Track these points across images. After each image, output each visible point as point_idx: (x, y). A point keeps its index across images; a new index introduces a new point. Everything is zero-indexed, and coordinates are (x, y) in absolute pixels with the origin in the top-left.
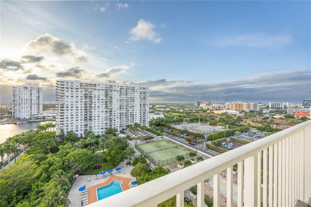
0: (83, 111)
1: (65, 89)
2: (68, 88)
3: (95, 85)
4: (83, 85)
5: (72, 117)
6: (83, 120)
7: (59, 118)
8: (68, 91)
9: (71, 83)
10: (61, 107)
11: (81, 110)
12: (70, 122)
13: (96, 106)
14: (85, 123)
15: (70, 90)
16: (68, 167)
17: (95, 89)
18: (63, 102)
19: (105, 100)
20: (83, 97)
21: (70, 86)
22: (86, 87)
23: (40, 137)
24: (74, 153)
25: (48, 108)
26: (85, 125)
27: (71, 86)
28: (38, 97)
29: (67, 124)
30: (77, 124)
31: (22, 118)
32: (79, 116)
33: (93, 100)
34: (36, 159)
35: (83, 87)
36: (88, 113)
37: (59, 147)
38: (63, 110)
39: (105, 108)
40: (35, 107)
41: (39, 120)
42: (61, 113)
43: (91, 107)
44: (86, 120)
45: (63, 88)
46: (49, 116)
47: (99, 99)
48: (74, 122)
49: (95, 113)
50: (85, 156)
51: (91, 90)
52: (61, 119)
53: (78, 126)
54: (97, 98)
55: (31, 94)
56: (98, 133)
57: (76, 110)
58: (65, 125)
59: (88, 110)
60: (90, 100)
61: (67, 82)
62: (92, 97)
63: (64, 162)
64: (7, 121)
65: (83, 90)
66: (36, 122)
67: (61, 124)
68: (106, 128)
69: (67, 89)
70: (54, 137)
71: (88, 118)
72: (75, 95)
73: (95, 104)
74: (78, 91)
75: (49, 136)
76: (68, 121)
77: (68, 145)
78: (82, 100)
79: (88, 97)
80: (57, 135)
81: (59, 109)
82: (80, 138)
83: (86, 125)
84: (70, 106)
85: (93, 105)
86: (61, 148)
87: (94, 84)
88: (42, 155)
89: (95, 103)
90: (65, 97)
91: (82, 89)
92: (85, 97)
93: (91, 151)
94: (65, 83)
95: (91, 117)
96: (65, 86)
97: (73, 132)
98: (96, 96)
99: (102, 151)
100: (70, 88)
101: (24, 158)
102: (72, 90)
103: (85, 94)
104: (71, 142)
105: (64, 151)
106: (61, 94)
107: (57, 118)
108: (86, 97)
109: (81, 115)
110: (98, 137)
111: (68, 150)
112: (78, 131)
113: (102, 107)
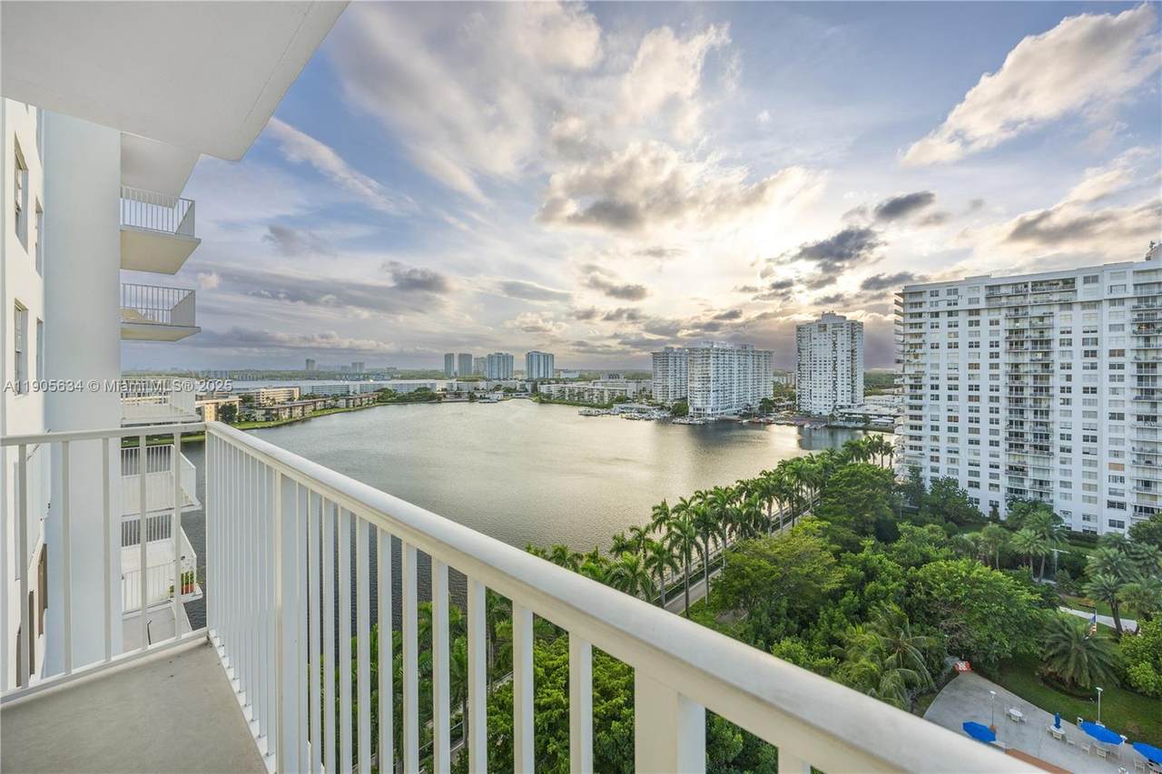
0: (1003, 404)
1: (926, 319)
2: (937, 315)
3: (1069, 283)
4: (1003, 290)
5: (953, 424)
6: (1004, 446)
7: (906, 425)
8: (937, 327)
9: (949, 293)
10: (911, 387)
11: (992, 399)
12: (943, 444)
13: (1077, 385)
14: (1012, 460)
15: (943, 320)
16: (928, 615)
17: (1067, 305)
18: (921, 368)
19: (1135, 354)
20: (1004, 346)
21: (943, 307)
22: (1015, 301)
23: (847, 475)
24: (949, 566)
25: (880, 387)
26: (1011, 468)
27: (949, 305)
28: (853, 351)
29: (932, 450)
30: (976, 458)
31: (815, 413)
32: (984, 426)
33: (1056, 359)
34: (834, 540)
35: (1004, 300)
36: (1029, 415)
37: (901, 527)
38: (920, 397)
39: (1137, 398)
40: (845, 383)
41: (853, 424)
42: (911, 407)
43: (1042, 390)
44: (1017, 445)
45: (920, 315)
46: (880, 416)
47: (1095, 352)
48: (962, 445)
49: (1067, 418)
50: (1000, 604)
51: (1046, 310)
52: (912, 427)
53: (978, 465)
54: (1078, 348)
55: (835, 344)
56: (1087, 523)
57: (971, 398)
58: (927, 452)
59: (1030, 402)
60: (1040, 356)
61: (932, 292)
62: (1048, 342)
63: (913, 588)
64: (787, 418)
65: (1000, 316)
66: (845, 428)
67: (911, 448)
68: (1148, 510)
69: (932, 317)
70: (887, 486)
71: (1030, 437)
72: (964, 340)
73: (1069, 378)
74: (978, 321)
75: (871, 478)
76: (938, 440)
77: (932, 531)
78: (997, 357)
79: (1028, 345)
80: (900, 483)
81: (903, 392)
82: (989, 519)
83: (1017, 469)
84: (943, 383)
85: (1057, 381)
86: (905, 530)
87: (1063, 280)
88: (847, 534)
89: (1067, 372)
90: (926, 348)
91: (997, 313)
92: (1011, 345)
93: (1033, 593)
94: (927, 298)
95: (1047, 437)
96: (926, 308)
97: (957, 485)
98: (1077, 337)
99: (1108, 621)
100: (946, 314)
101: (808, 525)
102: (953, 319)
103: (1011, 331)
104: (947, 522)
105: (916, 547)
106: (911, 338)
107: (899, 425)
108: (1016, 343)
109: (993, 422)
110: (1089, 539)
111: (930, 549)
112: (977, 485)
113: (1114, 391)
